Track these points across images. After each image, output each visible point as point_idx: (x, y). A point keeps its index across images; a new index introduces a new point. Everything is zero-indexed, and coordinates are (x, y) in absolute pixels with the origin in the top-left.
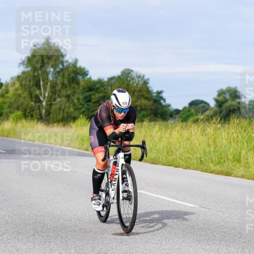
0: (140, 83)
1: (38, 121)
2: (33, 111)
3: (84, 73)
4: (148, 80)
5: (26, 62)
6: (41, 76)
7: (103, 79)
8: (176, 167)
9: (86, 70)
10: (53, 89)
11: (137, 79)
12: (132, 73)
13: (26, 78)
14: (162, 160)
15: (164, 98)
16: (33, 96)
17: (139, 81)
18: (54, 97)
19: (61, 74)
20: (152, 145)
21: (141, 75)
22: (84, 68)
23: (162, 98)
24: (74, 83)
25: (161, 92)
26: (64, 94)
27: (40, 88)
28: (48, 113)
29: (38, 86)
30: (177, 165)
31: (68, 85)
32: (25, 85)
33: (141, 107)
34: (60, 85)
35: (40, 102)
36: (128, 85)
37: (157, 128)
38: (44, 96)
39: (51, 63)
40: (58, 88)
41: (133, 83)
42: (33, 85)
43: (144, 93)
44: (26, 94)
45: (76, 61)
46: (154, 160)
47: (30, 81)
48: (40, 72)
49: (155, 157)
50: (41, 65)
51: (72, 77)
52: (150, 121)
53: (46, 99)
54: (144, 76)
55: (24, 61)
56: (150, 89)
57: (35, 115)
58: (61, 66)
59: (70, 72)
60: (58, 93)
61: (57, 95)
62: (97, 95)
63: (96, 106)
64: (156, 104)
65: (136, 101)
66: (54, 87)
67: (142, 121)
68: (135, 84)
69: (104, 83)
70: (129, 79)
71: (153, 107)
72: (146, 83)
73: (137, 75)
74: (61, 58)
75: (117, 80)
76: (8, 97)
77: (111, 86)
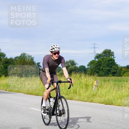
0: (30, 59)
4: (33, 57)
7: (13, 58)
9: (5, 54)
12: (26, 55)
14: (41, 93)
21: (30, 56)
22: (3, 53)
23: (40, 66)
25: (39, 63)
36: (24, 60)
41: (26, 59)
46: (37, 94)
49: (38, 93)
54: (31, 56)
56: (34, 62)
68: (28, 60)
70: (24, 58)
72: (32, 59)
73: (28, 56)
75: (19, 58)
77: (16, 61)
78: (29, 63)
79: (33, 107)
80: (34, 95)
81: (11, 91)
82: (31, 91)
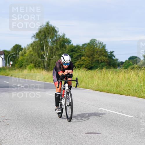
0: (101, 47)
1: (43, 69)
2: (40, 64)
3: (69, 42)
5: (36, 36)
6: (44, 44)
7: (80, 45)
8: (122, 95)
9: (70, 40)
10: (51, 51)
11: (99, 45)
12: (96, 41)
13: (36, 45)
14: (114, 90)
15: (114, 55)
16: (40, 55)
17: (100, 46)
18: (52, 55)
19: (56, 42)
20: (108, 82)
21: (101, 43)
22: (69, 39)
23: (113, 55)
24: (63, 48)
25: (113, 52)
26: (58, 54)
27: (44, 51)
28: (49, 65)
29: (42, 49)
30: (122, 94)
31: (60, 49)
32: (35, 49)
33: (101, 61)
34: (55, 49)
35: (44, 58)
36: (94, 48)
37: (110, 73)
38: (46, 55)
39: (50, 36)
40: (54, 50)
42: (40, 49)
43: (103, 53)
44: (36, 54)
45: (64, 35)
46: (109, 91)
47: (38, 46)
48: (44, 41)
49: (110, 89)
50: (44, 37)
51: (62, 44)
52: (107, 68)
53: (47, 56)
54: (103, 43)
55: (34, 36)
56: (106, 50)
57: (41, 66)
58: (56, 38)
59: (61, 41)
60: (54, 53)
61: (53, 55)
62: (76, 54)
63: (76, 60)
64: (110, 59)
65: (98, 57)
66: (52, 50)
67: (102, 69)
68: (98, 48)
69: (80, 47)
70: (94, 45)
71: (108, 61)
72: (104, 47)
73: (99, 42)
74: (55, 33)
75: (87, 45)
76: (25, 56)
77: (84, 49)
78: (100, 52)
79: (103, 107)
80: (105, 92)
82: (101, 86)
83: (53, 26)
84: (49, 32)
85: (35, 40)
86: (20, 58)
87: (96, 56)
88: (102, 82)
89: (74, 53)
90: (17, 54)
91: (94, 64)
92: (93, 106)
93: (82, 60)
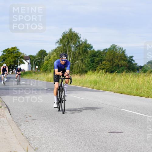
0: (121, 52)
3: (90, 47)
4: (125, 50)
5: (59, 42)
6: (67, 49)
7: (101, 50)
9: (92, 46)
11: (119, 50)
12: (116, 47)
13: (60, 50)
14: (134, 93)
15: (134, 60)
18: (74, 60)
19: (78, 48)
21: (121, 48)
22: (90, 45)
23: (132, 60)
24: (85, 53)
25: (132, 57)
26: (80, 58)
31: (82, 53)
32: (59, 54)
33: (121, 65)
36: (114, 53)
37: (131, 76)
38: (70, 60)
39: (73, 42)
40: (77, 55)
43: (123, 57)
45: (86, 40)
46: (129, 93)
47: (62, 51)
48: (67, 47)
49: (130, 91)
50: (68, 43)
51: (84, 49)
52: (127, 72)
54: (123, 48)
55: (58, 41)
56: (126, 55)
58: (78, 44)
59: (83, 47)
60: (77, 58)
62: (98, 59)
63: (97, 65)
64: (129, 63)
65: (118, 62)
66: (74, 55)
67: (122, 72)
68: (118, 53)
69: (101, 52)
70: (115, 50)
71: (128, 65)
72: (124, 52)
73: (119, 48)
74: (78, 39)
75: (108, 50)
76: (50, 61)
77: (105, 54)
78: (120, 57)
79: (124, 108)
81: (99, 89)
82: (122, 89)
83: (75, 33)
84: (72, 38)
85: (58, 46)
86: (45, 62)
87: (116, 61)
88: (123, 85)
89: (96, 58)
90: (42, 59)
91: (114, 68)
92: (114, 107)
93: (103, 65)
